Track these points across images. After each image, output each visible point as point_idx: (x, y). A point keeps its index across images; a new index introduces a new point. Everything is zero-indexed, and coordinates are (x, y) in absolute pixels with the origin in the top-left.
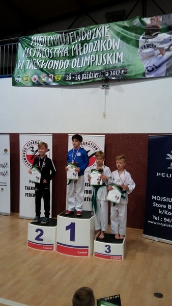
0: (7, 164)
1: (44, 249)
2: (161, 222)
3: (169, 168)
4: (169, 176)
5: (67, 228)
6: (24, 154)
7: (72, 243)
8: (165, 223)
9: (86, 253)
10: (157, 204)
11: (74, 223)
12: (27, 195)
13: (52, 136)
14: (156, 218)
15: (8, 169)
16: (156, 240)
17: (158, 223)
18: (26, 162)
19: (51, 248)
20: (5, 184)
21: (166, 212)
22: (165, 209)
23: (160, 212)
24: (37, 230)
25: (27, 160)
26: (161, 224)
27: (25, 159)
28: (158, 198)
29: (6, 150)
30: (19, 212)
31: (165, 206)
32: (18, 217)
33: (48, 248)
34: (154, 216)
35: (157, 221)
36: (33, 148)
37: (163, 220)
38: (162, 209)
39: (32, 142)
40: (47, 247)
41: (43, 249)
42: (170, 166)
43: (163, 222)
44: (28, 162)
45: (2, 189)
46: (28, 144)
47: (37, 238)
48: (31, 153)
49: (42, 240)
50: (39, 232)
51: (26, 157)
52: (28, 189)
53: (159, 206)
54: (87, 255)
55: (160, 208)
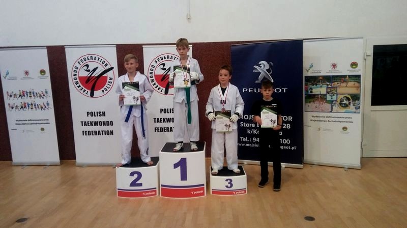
0: (46, 92)
1: (145, 196)
2: (249, 143)
3: (257, 82)
4: (257, 90)
5: (176, 166)
6: (75, 75)
7: (184, 183)
8: (254, 143)
9: (202, 192)
10: (244, 124)
11: (185, 159)
12: (84, 133)
13: (115, 48)
14: (244, 140)
15: (50, 99)
16: (246, 163)
17: (247, 145)
18: (79, 86)
19: (154, 193)
20: (45, 122)
21: (255, 132)
22: (253, 128)
23: (248, 132)
24: (132, 174)
25: (80, 84)
26: (250, 145)
27: (77, 83)
28: (246, 117)
29: (43, 72)
30: (74, 158)
31: (253, 125)
32: (74, 165)
33: (149, 194)
34: (242, 138)
35: (245, 143)
36: (87, 66)
37: (252, 140)
38: (251, 128)
39: (86, 57)
40: (148, 192)
41: (143, 196)
42: (258, 80)
43: (252, 142)
44: (82, 86)
45: (42, 129)
46: (79, 60)
47: (133, 184)
48: (86, 74)
49: (141, 185)
50: (136, 176)
51: (78, 80)
52: (85, 125)
53: (248, 125)
54: (203, 194)
55: (248, 128)
